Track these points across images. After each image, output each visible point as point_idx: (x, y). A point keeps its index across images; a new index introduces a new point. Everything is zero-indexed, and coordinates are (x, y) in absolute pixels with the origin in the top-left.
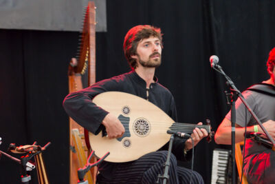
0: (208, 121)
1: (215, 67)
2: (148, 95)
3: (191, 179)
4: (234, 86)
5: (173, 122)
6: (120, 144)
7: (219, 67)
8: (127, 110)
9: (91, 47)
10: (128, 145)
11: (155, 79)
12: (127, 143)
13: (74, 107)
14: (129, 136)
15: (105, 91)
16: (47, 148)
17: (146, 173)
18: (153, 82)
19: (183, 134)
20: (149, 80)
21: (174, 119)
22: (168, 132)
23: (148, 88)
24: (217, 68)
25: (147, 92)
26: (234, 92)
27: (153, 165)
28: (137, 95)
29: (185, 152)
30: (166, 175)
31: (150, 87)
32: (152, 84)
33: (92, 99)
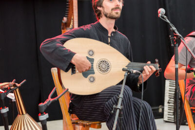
0: (157, 61)
1: (162, 17)
2: (109, 41)
3: (142, 109)
4: (176, 31)
5: (129, 62)
6: (86, 80)
7: (165, 17)
8: (91, 52)
9: (74, 8)
10: (93, 80)
11: (115, 28)
12: (92, 79)
13: (48, 51)
14: (94, 73)
15: (75, 37)
16: (22, 85)
17: (107, 103)
18: (114, 30)
19: (135, 71)
20: (110, 29)
21: (130, 60)
22: (124, 70)
23: (109, 35)
24: (163, 18)
25: (109, 39)
26: (177, 36)
27: (113, 96)
28: (101, 41)
29: (138, 85)
30: (119, 106)
31: (111, 34)
32: (113, 32)
33: (63, 44)
